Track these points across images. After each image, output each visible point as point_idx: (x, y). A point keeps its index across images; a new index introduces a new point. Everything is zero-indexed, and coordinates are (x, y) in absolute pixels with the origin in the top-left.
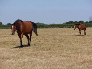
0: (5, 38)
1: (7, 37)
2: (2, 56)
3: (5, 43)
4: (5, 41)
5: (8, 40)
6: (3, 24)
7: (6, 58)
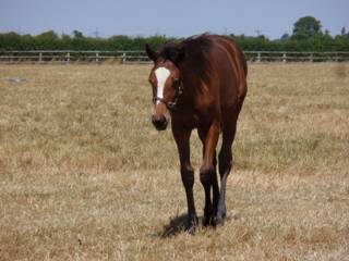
0: (324, 116)
1: (336, 111)
2: (286, 228)
3: (316, 144)
4: (321, 136)
5: (337, 130)
6: (323, 30)
7: (309, 236)
